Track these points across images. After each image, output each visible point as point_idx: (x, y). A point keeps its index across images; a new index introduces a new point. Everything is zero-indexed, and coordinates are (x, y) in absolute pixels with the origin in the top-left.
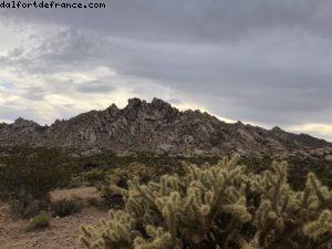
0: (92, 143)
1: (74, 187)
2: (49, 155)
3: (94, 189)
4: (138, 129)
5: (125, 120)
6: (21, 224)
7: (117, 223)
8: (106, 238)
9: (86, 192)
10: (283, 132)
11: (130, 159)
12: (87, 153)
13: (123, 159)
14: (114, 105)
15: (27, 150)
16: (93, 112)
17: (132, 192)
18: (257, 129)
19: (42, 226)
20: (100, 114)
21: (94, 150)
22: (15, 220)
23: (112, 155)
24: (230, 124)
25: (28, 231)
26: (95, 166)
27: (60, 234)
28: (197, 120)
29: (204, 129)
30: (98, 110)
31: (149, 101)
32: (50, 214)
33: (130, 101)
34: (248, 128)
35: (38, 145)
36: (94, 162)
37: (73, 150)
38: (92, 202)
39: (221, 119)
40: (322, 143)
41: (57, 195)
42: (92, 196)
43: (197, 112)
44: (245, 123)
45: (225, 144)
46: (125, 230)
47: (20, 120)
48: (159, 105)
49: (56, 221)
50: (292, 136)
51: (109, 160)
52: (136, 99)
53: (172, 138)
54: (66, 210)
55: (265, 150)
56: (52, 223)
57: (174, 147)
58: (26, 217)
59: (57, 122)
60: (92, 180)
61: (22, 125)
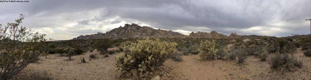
0: (116, 36)
1: (113, 47)
2: (106, 40)
3: (117, 48)
4: (128, 32)
5: (124, 30)
6: (102, 56)
7: (121, 55)
8: (119, 58)
9: (115, 48)
10: (172, 31)
11: (126, 40)
12: (115, 39)
13: (124, 40)
14: (121, 26)
15: (102, 40)
16: (116, 29)
17: (125, 48)
18: (165, 31)
19: (107, 56)
20: (117, 29)
21: (117, 38)
22: (101, 55)
23: (122, 39)
24: (157, 30)
25: (104, 57)
26: (117, 42)
27: (111, 58)
28: (147, 29)
29: (149, 31)
30: (116, 28)
31: (131, 24)
32: (108, 54)
33: (125, 25)
34: (162, 31)
35: (104, 38)
36: (117, 41)
37: (112, 39)
38: (117, 51)
39: (154, 28)
40: (181, 34)
41: (109, 49)
42: (117, 49)
43: (147, 26)
44: (161, 29)
45: (155, 35)
46: (123, 56)
47: (99, 33)
48: (134, 25)
49: (109, 55)
50: (174, 33)
51: (121, 40)
52: (127, 24)
53: (139, 34)
54: (112, 53)
55: (167, 36)
56: (109, 56)
57: (140, 36)
58: (103, 54)
59: (107, 32)
60: (117, 46)
61: (99, 34)
